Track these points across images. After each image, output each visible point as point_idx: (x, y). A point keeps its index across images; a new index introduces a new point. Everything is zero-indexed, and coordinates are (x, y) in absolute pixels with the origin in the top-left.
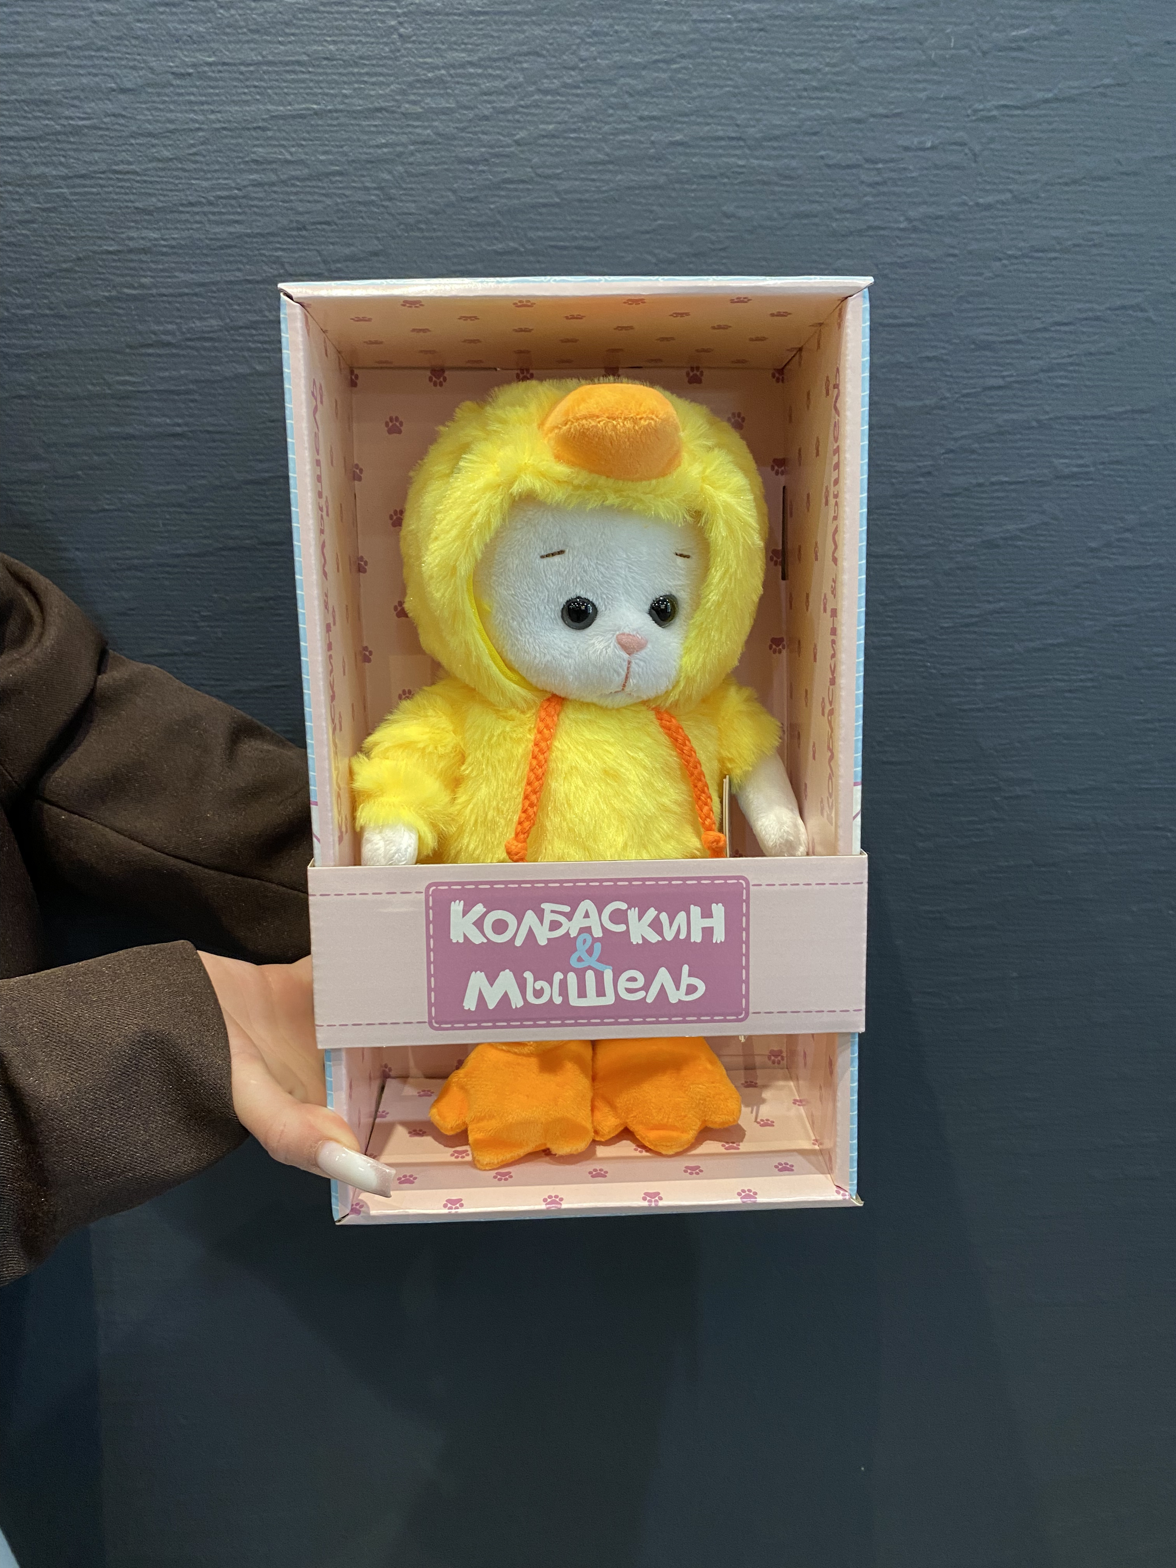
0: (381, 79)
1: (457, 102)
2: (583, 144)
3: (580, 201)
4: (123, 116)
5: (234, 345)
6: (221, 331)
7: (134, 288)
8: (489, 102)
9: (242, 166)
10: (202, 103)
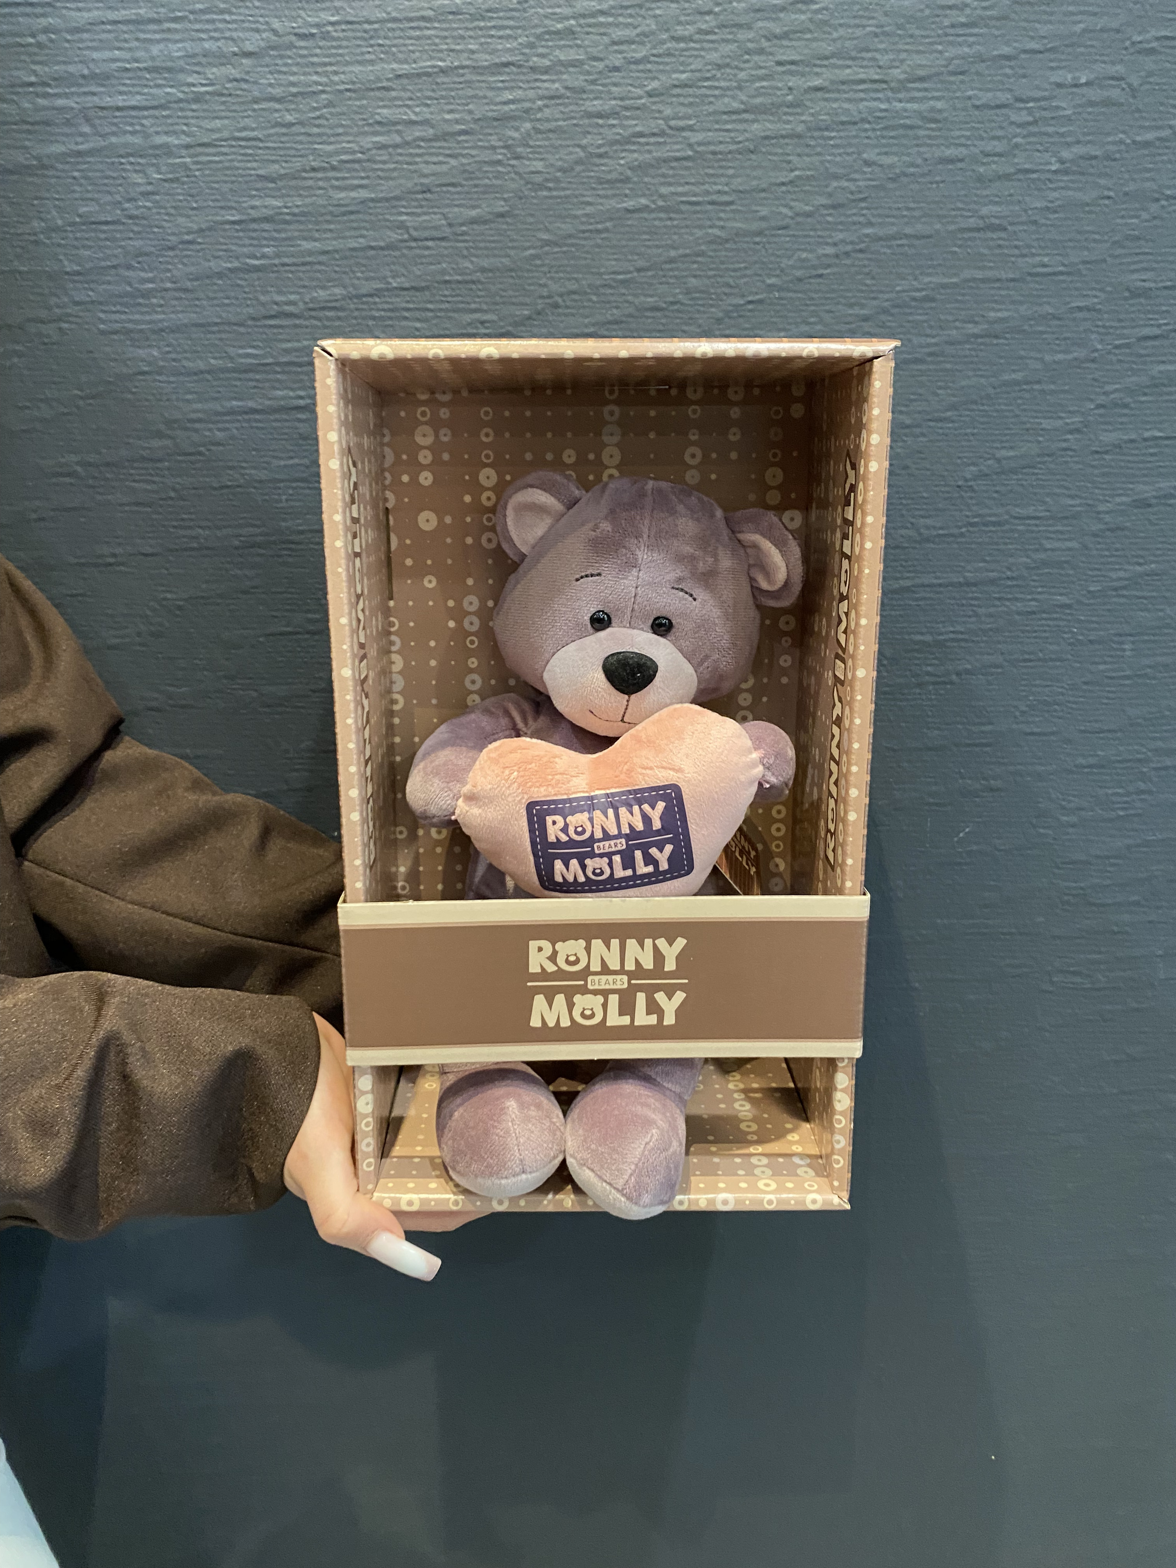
0: (508, 32)
1: (587, 53)
2: (717, 92)
3: (714, 153)
4: (246, 81)
5: (356, 314)
6: (343, 299)
7: (256, 258)
8: (621, 52)
9: (366, 128)
10: (325, 64)
